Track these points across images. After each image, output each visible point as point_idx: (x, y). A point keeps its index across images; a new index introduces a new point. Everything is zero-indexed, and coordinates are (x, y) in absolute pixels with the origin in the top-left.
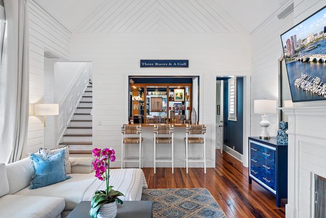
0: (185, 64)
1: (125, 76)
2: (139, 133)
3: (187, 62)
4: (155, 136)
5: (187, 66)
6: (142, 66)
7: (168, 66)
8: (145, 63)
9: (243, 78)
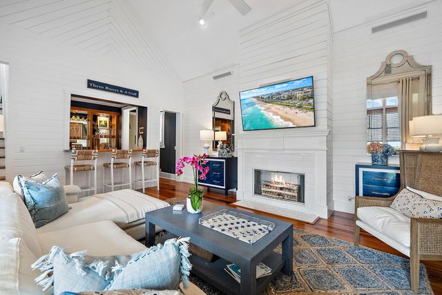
0: (135, 94)
1: (65, 93)
2: (94, 159)
3: (137, 92)
4: (112, 161)
5: (137, 96)
6: (89, 87)
7: (119, 93)
8: (92, 84)
9: (175, 114)
